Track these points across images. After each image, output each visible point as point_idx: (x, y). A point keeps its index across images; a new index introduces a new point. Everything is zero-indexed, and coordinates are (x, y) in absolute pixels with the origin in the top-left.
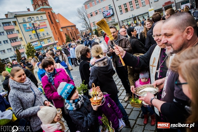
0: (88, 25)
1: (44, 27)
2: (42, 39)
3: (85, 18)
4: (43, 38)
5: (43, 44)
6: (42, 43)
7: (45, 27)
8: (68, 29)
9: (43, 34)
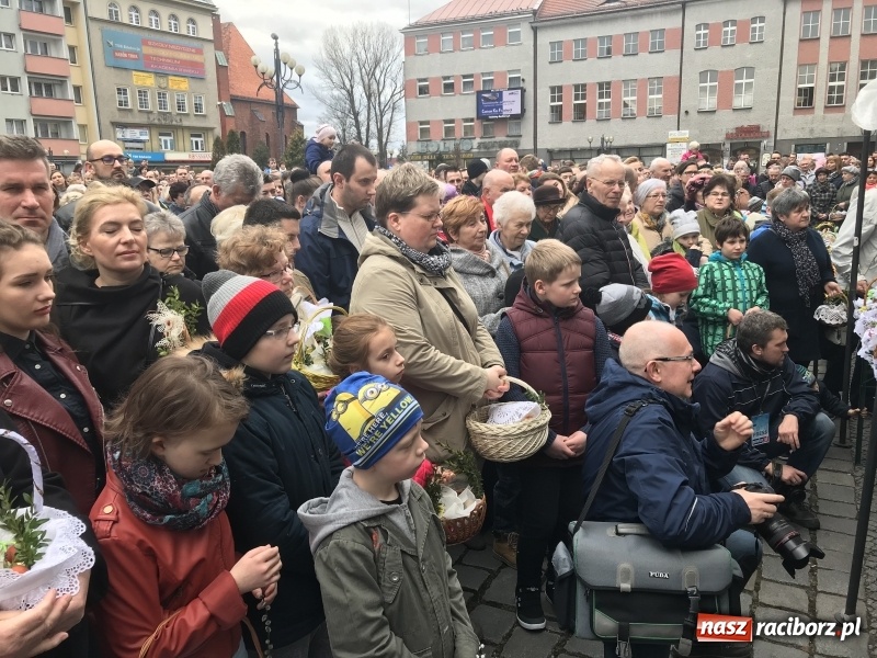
0: (357, 121)
1: (190, 71)
2: (168, 122)
3: (352, 87)
4: (174, 123)
5: (166, 147)
6: (166, 142)
7: (196, 74)
8: (258, 115)
9: (180, 106)
